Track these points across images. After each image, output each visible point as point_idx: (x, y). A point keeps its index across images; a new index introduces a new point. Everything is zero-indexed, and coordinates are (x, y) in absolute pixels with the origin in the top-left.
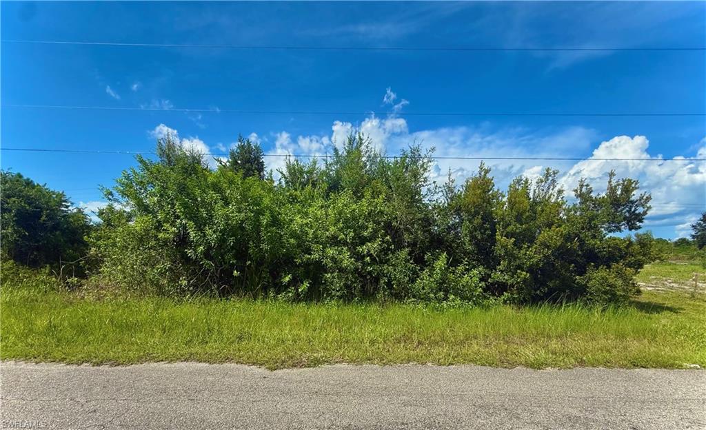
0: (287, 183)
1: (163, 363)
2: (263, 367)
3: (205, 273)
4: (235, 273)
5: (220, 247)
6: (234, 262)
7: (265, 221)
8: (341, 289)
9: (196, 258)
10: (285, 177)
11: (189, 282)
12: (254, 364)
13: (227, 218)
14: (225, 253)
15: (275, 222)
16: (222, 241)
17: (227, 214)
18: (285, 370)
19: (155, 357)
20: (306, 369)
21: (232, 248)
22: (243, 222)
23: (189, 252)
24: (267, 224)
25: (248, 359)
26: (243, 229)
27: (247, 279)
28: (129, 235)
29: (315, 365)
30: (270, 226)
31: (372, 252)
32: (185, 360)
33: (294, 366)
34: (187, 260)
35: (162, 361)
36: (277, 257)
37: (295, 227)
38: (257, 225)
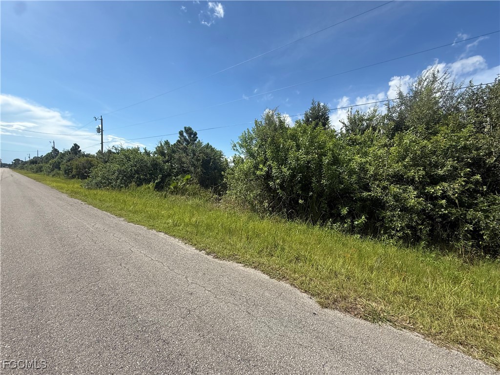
0: (347, 131)
1: (241, 265)
2: (314, 299)
3: (280, 199)
4: (300, 201)
5: (291, 181)
6: (300, 192)
7: (326, 161)
8: (402, 229)
9: (275, 188)
10: (346, 126)
11: (269, 204)
12: (306, 292)
13: (298, 159)
14: (294, 185)
15: (336, 161)
16: (293, 176)
17: (298, 156)
18: (336, 312)
19: (237, 259)
20: (363, 322)
21: (299, 182)
22: (309, 162)
23: (271, 183)
24: (328, 163)
25: (301, 284)
26: (308, 167)
27: (309, 207)
28: (240, 171)
29: (373, 321)
30: (332, 165)
31: (450, 193)
32: (254, 268)
33: (347, 310)
34: (269, 189)
35: (241, 263)
36: (334, 191)
37: (354, 165)
38: (320, 165)
